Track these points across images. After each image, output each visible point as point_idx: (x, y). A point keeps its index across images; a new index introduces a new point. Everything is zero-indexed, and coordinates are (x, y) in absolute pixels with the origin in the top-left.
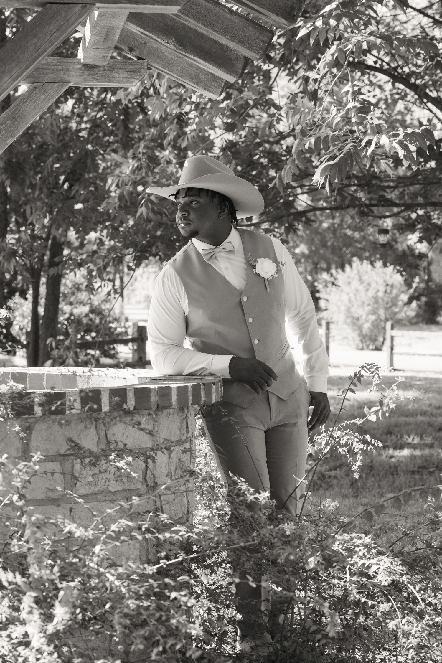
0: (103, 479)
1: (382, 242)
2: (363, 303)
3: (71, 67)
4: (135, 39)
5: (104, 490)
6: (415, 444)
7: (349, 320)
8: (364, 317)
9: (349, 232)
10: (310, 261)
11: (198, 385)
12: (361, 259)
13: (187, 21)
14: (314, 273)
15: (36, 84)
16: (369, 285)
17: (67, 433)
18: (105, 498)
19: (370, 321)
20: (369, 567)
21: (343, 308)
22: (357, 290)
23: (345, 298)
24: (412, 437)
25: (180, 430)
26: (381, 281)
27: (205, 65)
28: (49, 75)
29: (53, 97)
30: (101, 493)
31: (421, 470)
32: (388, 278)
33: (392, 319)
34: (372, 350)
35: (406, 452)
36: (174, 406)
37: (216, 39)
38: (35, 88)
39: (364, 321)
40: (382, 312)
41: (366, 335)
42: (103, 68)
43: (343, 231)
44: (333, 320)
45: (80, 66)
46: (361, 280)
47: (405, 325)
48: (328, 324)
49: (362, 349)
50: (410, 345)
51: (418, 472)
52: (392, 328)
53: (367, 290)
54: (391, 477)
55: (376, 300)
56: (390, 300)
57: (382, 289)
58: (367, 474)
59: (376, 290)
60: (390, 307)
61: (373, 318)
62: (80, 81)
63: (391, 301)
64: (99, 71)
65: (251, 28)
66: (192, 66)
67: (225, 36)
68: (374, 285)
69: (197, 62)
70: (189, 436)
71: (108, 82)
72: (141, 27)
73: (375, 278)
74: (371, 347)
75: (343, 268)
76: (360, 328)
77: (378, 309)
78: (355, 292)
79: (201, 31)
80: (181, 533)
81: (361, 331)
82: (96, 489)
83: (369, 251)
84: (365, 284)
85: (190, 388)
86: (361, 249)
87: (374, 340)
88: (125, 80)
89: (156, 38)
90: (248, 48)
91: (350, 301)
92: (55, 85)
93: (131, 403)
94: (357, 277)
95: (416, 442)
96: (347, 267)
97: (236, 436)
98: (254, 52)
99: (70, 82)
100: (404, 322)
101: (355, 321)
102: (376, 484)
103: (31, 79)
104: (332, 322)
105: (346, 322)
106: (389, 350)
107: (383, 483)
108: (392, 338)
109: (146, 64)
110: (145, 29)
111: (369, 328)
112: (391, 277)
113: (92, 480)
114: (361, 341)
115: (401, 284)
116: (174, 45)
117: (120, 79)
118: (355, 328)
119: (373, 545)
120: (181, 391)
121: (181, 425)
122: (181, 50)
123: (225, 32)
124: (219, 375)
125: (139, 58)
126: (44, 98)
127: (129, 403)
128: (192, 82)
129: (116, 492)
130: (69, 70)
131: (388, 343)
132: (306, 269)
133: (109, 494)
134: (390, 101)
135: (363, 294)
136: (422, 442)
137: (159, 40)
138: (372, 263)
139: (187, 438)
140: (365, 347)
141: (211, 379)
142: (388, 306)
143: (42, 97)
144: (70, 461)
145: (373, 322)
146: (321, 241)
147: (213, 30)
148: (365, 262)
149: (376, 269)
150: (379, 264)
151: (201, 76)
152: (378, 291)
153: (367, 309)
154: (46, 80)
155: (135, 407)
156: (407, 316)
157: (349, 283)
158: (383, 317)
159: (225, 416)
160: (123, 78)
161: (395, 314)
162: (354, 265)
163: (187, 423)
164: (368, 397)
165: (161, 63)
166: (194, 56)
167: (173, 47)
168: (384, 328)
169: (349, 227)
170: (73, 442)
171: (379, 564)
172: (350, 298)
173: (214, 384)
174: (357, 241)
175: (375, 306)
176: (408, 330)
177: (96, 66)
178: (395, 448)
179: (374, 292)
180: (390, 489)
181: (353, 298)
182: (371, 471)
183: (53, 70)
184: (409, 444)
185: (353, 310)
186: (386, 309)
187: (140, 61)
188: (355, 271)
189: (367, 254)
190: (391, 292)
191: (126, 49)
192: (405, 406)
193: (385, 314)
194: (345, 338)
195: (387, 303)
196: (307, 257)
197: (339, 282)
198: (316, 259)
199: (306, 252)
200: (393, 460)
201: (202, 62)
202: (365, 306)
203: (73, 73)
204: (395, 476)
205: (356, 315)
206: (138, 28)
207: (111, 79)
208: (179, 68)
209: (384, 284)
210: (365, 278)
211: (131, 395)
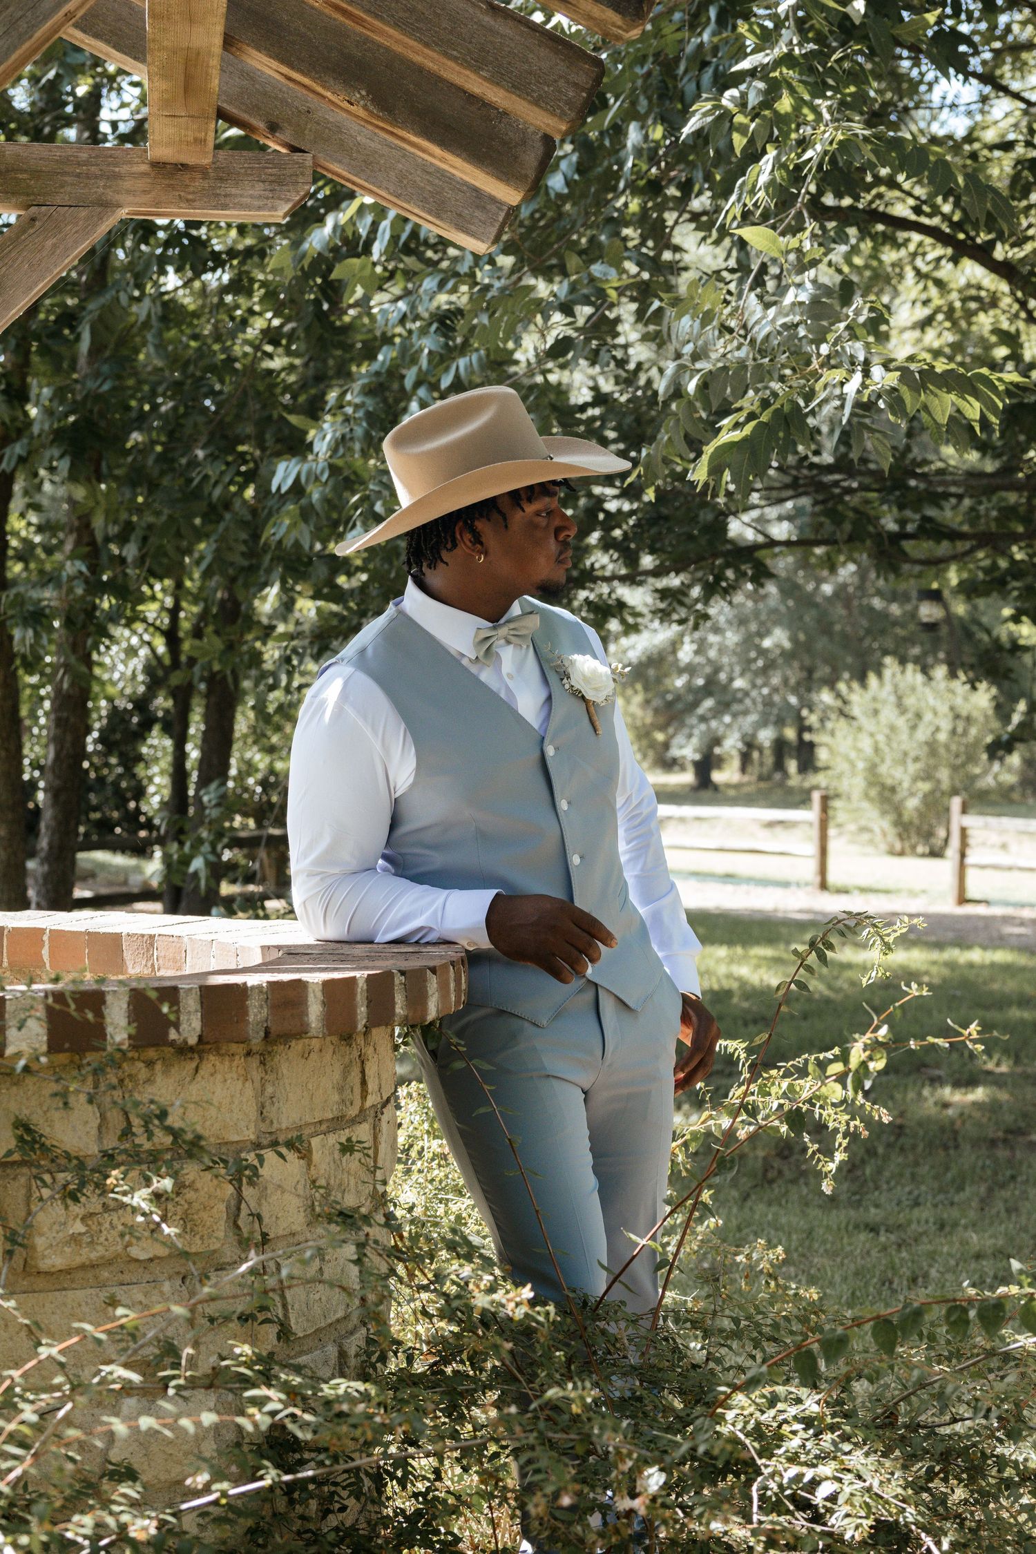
0: (113, 1227)
1: (925, 620)
2: (905, 754)
3: (124, 169)
4: (283, 101)
5: (118, 1256)
6: (1002, 1074)
7: (873, 792)
8: (906, 785)
9: (877, 603)
10: (796, 664)
11: (387, 976)
12: (903, 661)
13: (381, 33)
14: (802, 690)
15: (33, 209)
16: (919, 716)
17: (13, 1106)
18: (121, 1277)
19: (920, 795)
20: (815, 1483)
21: (861, 765)
22: (893, 728)
23: (866, 744)
24: (996, 1057)
25: (341, 1090)
26: (943, 709)
27: (442, 160)
28: (68, 189)
29: (77, 243)
30: (110, 1262)
31: (1010, 1137)
32: (959, 701)
33: (966, 789)
34: (923, 855)
35: (979, 1094)
36: (313, 1032)
37: (458, 80)
38: (33, 220)
39: (905, 793)
40: (944, 775)
41: (911, 823)
42: (203, 171)
43: (865, 601)
44: (840, 790)
45: (144, 168)
46: (901, 707)
47: (993, 804)
48: (825, 799)
49: (902, 854)
50: (1004, 846)
51: (1005, 1141)
52: (964, 811)
53: (914, 728)
54: (942, 1153)
55: (932, 747)
56: (962, 749)
57: (946, 725)
58: (889, 1146)
59: (932, 729)
60: (963, 765)
61: (925, 787)
62: (145, 205)
63: (966, 753)
64: (193, 179)
65: (543, 52)
66: (426, 169)
67: (476, 70)
68: (928, 717)
69: (424, 151)
70: (368, 1104)
71: (215, 208)
72: (283, 61)
73: (931, 701)
74: (920, 849)
75: (862, 679)
76: (898, 810)
77: (936, 767)
78: (887, 731)
79: (418, 59)
80: (270, 1407)
81: (900, 815)
82: (93, 1255)
83: (922, 644)
84: (910, 715)
85: (361, 984)
86: (905, 639)
87: (928, 835)
88: (256, 203)
89: (319, 89)
90: (536, 103)
91: (877, 750)
92: (83, 213)
93: (191, 1026)
94: (892, 699)
95: (1004, 1068)
96: (872, 679)
97: (482, 1110)
98: (553, 114)
99: (119, 206)
100: (993, 797)
101: (887, 794)
102: (907, 1173)
103: (22, 199)
104: (837, 796)
105: (866, 796)
106: (957, 857)
107: (924, 1170)
108: (963, 831)
109: (309, 163)
110: (291, 66)
111: (917, 809)
112: (966, 699)
113: (83, 1229)
114: (900, 836)
115: (986, 716)
116: (365, 108)
117: (244, 200)
118: (887, 807)
119: (829, 1420)
120: (337, 992)
121: (345, 1078)
122: (383, 120)
123: (477, 61)
124: (464, 943)
125: (294, 149)
126: (55, 246)
127: (184, 1026)
128: (423, 209)
129: (151, 1260)
130: (117, 176)
131: (955, 842)
132: (785, 681)
133: (132, 1266)
134: (958, 314)
135: (904, 736)
136: (1019, 1070)
137: (328, 94)
138: (925, 670)
139: (362, 1110)
140: (908, 850)
141: (438, 955)
142: (959, 761)
143: (49, 243)
144: (23, 1180)
145: (925, 796)
146: (819, 621)
147: (446, 54)
148: (910, 667)
149: (933, 683)
150: (940, 672)
151: (449, 194)
152: (938, 729)
153: (913, 768)
154: (59, 201)
155: (200, 1037)
156: (1000, 784)
157: (876, 712)
158: (946, 784)
159: (461, 1056)
160: (251, 197)
161: (974, 778)
162: (887, 673)
163: (363, 1072)
164: (906, 963)
165: (346, 160)
166: (416, 135)
167: (362, 113)
168: (948, 810)
169: (879, 593)
170: (28, 1130)
171: (840, 1480)
172: (876, 743)
173: (433, 970)
174: (895, 623)
175: (932, 761)
176: (1000, 815)
177: (184, 166)
178: (957, 1084)
179: (929, 732)
180: (936, 1185)
181: (882, 745)
182: (899, 1136)
183: (78, 175)
184: (989, 1073)
185: (883, 769)
186: (955, 768)
187: (297, 156)
188: (888, 687)
189: (916, 651)
190: (965, 733)
191: (261, 125)
192: (985, 983)
193: (952, 778)
194: (864, 829)
195: (957, 756)
196: (788, 656)
197: (856, 711)
198: (807, 662)
199: (787, 645)
200: (950, 1112)
201: (436, 150)
202: (909, 761)
203: (127, 184)
204: (952, 1152)
205: (889, 782)
206: (275, 64)
207: (222, 200)
208: (392, 174)
209: (951, 715)
210: (910, 701)
211: (191, 1004)
